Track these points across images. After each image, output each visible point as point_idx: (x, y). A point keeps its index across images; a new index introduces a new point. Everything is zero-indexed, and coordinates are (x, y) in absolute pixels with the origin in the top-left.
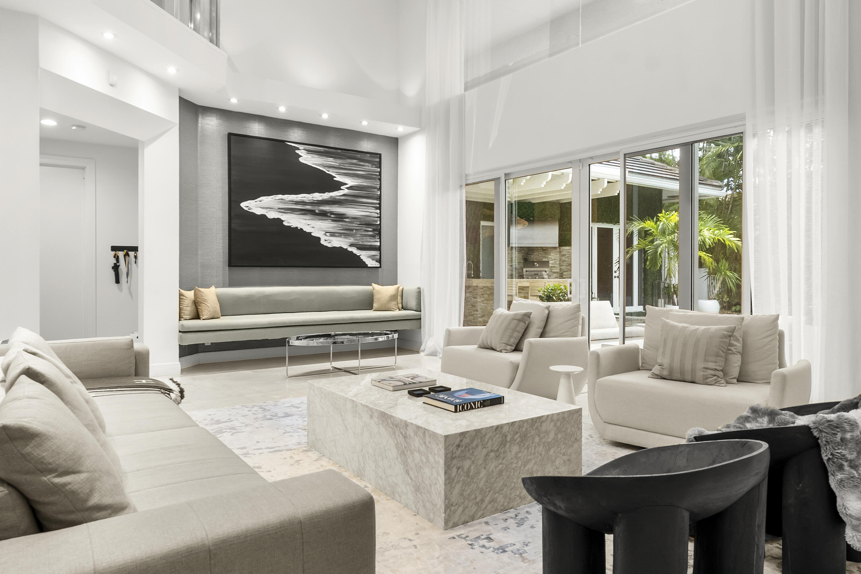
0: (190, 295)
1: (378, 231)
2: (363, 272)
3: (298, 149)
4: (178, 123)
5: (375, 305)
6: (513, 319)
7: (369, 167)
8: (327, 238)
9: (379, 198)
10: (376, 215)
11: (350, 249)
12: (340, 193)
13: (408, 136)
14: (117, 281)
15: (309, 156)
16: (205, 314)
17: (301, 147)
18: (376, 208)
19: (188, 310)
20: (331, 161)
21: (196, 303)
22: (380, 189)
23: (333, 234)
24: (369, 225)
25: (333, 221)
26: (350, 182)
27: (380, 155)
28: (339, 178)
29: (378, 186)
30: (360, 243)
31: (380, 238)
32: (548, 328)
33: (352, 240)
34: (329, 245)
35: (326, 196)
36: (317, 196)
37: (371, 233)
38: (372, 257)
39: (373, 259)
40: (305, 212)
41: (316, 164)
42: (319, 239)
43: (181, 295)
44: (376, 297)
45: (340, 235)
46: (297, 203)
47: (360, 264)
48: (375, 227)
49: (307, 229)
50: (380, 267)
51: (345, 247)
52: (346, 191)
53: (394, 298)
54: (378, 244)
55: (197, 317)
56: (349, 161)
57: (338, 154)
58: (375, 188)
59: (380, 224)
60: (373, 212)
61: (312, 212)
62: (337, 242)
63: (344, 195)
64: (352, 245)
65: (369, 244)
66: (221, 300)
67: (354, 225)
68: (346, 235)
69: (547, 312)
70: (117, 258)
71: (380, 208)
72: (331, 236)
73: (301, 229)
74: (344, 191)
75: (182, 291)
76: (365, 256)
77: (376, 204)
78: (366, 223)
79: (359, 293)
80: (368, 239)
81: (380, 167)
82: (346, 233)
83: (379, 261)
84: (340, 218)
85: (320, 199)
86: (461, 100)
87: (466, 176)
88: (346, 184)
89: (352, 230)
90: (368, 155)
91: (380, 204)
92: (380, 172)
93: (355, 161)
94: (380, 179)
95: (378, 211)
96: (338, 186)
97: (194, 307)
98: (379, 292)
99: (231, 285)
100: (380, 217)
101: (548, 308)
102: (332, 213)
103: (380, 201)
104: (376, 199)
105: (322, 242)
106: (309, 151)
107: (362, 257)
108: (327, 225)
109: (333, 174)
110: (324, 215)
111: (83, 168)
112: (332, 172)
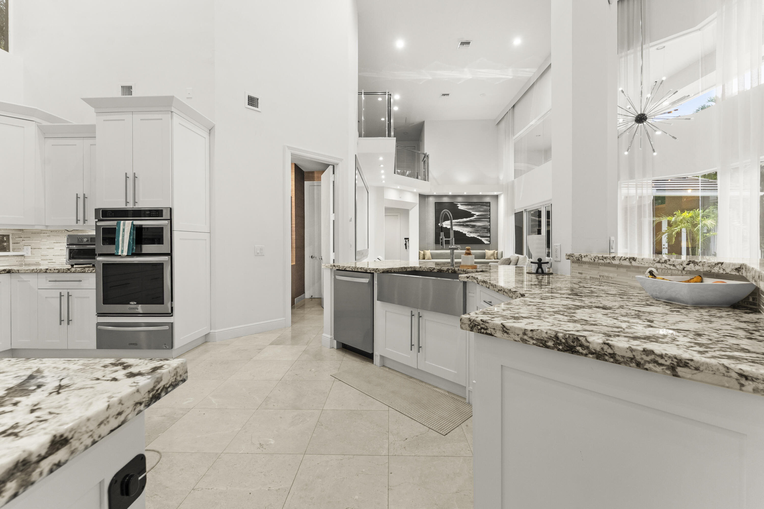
0: (422, 252)
1: (489, 230)
2: (483, 246)
3: (458, 204)
4: (418, 203)
5: (486, 257)
6: (504, 260)
7: (485, 207)
8: (468, 234)
9: (490, 218)
10: (488, 225)
11: (477, 237)
12: (474, 218)
13: (501, 194)
14: (406, 248)
15: (462, 206)
16: (426, 258)
17: (459, 203)
18: (488, 222)
19: (421, 257)
20: (470, 207)
21: (424, 255)
22: (490, 215)
23: (471, 232)
24: (485, 228)
25: (471, 228)
26: (477, 213)
27: (490, 202)
28: (473, 213)
29: (489, 214)
30: (482, 235)
31: (490, 233)
32: (518, 264)
33: (478, 234)
34: (470, 236)
35: (468, 219)
36: (465, 220)
37: (486, 231)
38: (487, 240)
39: (487, 241)
40: (460, 225)
41: (465, 209)
42: (466, 234)
43: (419, 252)
44: (486, 254)
45: (474, 232)
46: (457, 222)
47: (481, 242)
48: (488, 229)
49: (461, 231)
50: (490, 244)
51: (475, 237)
52: (476, 217)
53: (493, 254)
54: (489, 235)
55: (424, 259)
56: (477, 206)
57: (473, 204)
58: (488, 215)
59: (490, 228)
60: (487, 224)
61: (463, 225)
62: (472, 235)
63: (475, 218)
64: (478, 236)
65: (485, 235)
66: (432, 254)
67: (479, 229)
68: (476, 233)
69: (518, 258)
70: (406, 241)
71: (490, 222)
72: (470, 233)
73: (459, 231)
74: (475, 217)
75: (420, 251)
76: (483, 240)
77: (488, 220)
78: (484, 228)
79: (481, 253)
80: (485, 233)
81: (490, 207)
82: (476, 232)
83: (490, 241)
84: (473, 226)
85: (466, 220)
86: (513, 182)
87: (515, 210)
88: (476, 214)
89: (478, 231)
90: (485, 203)
91: (490, 220)
92: (490, 209)
93: (479, 206)
94: (490, 211)
95: (489, 223)
96: (473, 215)
97: (423, 256)
98: (487, 253)
99: (436, 250)
100: (490, 225)
101: (518, 257)
102: (470, 225)
103: (490, 219)
104: (488, 219)
105: (467, 235)
106: (462, 205)
107: (482, 240)
108: (469, 229)
109: (471, 212)
110: (467, 226)
111: (397, 216)
112: (470, 211)
